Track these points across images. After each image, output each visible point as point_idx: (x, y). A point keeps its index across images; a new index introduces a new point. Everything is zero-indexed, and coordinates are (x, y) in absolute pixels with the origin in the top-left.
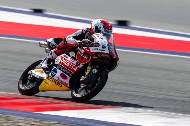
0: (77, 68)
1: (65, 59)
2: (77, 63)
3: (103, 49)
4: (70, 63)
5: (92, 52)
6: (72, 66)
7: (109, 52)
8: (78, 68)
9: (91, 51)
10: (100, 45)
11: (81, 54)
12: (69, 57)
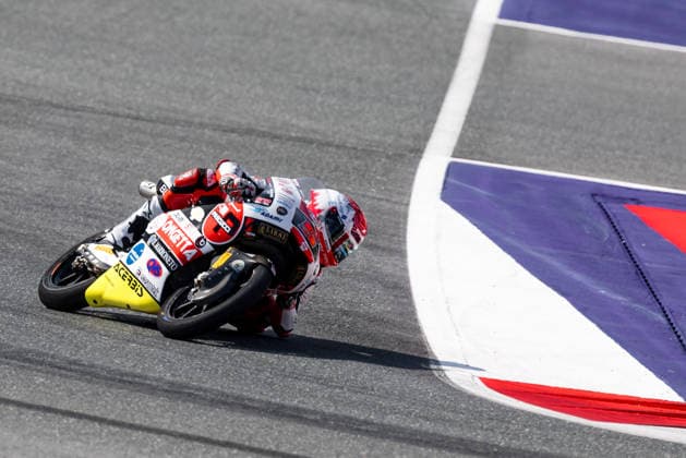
0: (194, 251)
1: (174, 223)
2: (199, 239)
3: (279, 216)
4: (182, 235)
5: (246, 218)
6: (184, 243)
7: (293, 230)
8: (199, 251)
9: (245, 214)
10: (275, 204)
11: (218, 218)
12: (186, 221)
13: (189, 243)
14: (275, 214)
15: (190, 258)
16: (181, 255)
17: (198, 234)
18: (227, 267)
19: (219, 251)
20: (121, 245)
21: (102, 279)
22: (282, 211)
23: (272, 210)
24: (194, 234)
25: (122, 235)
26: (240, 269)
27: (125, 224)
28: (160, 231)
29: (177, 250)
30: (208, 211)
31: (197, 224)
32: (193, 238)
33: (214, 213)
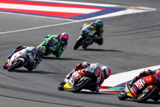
0: (78, 78)
5: (86, 71)
10: (91, 68)
11: (82, 72)
12: (78, 73)
14: (91, 70)
15: (77, 79)
16: (76, 79)
17: (79, 75)
18: (83, 80)
19: (82, 77)
20: (68, 78)
22: (92, 69)
23: (90, 69)
25: (69, 76)
26: (85, 80)
27: (69, 74)
28: (74, 75)
30: (80, 71)
31: (79, 73)
32: (78, 76)
33: (81, 71)
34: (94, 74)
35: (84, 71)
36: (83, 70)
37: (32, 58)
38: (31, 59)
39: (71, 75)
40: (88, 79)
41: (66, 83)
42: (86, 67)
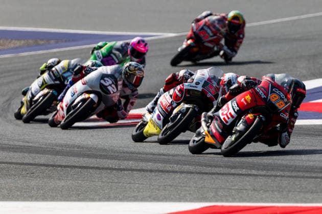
0: (170, 107)
1: (165, 97)
2: (172, 102)
4: (167, 102)
5: (185, 89)
6: (167, 105)
8: (172, 107)
10: (195, 81)
11: (177, 92)
12: (169, 96)
13: (169, 104)
14: (195, 85)
15: (169, 110)
16: (166, 110)
17: (171, 100)
18: (180, 112)
19: (178, 104)
20: (151, 110)
21: (147, 126)
22: (197, 83)
23: (193, 84)
24: (170, 100)
25: (152, 106)
26: (184, 111)
27: (153, 102)
28: (161, 102)
29: (165, 108)
30: (174, 90)
31: (171, 96)
32: (170, 102)
33: (176, 90)
34: (203, 93)
35: (181, 91)
36: (179, 87)
37: (115, 90)
38: (112, 92)
39: (156, 103)
40: (191, 109)
41: (147, 122)
42: (185, 79)
